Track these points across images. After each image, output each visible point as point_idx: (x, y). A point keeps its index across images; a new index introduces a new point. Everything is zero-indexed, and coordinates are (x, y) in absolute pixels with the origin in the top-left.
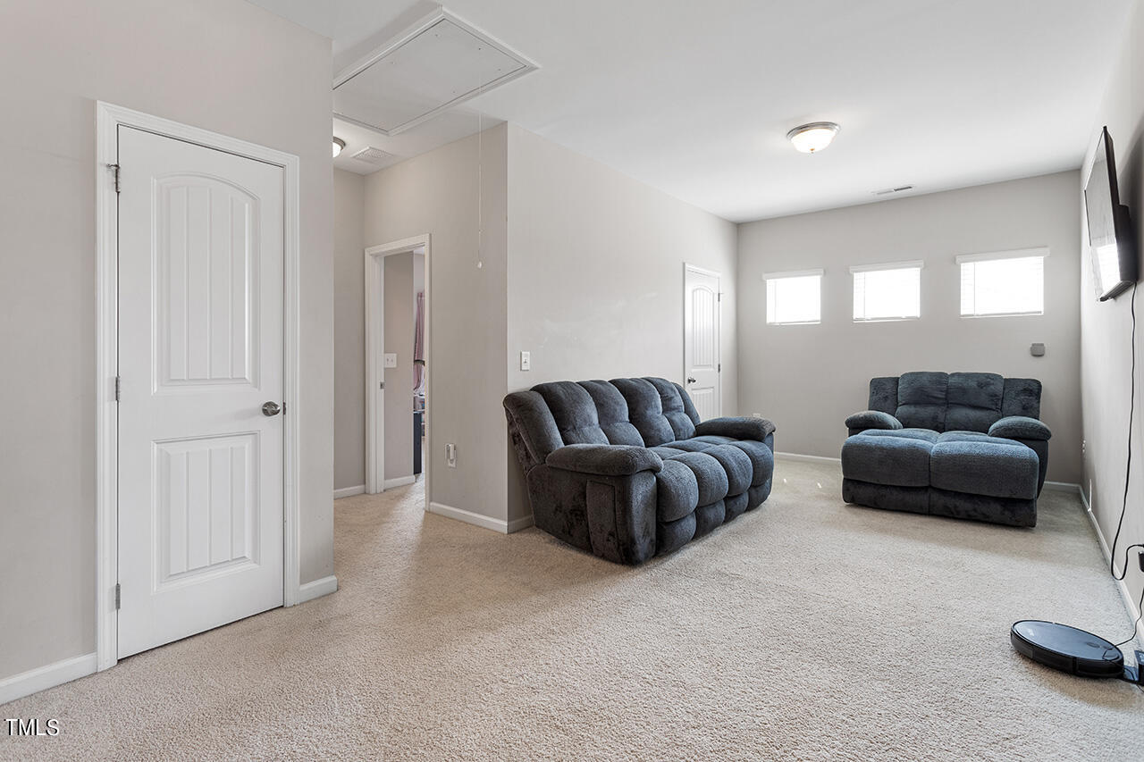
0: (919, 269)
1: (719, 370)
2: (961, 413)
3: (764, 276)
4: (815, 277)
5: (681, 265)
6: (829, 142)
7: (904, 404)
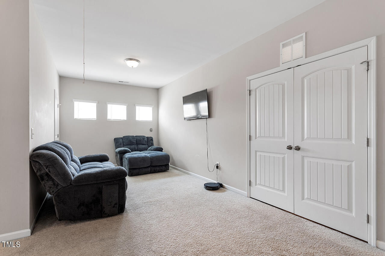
0: (126, 106)
1: (58, 137)
2: (141, 146)
3: (74, 100)
4: (95, 103)
5: (54, 90)
6: (137, 66)
7: (126, 145)
